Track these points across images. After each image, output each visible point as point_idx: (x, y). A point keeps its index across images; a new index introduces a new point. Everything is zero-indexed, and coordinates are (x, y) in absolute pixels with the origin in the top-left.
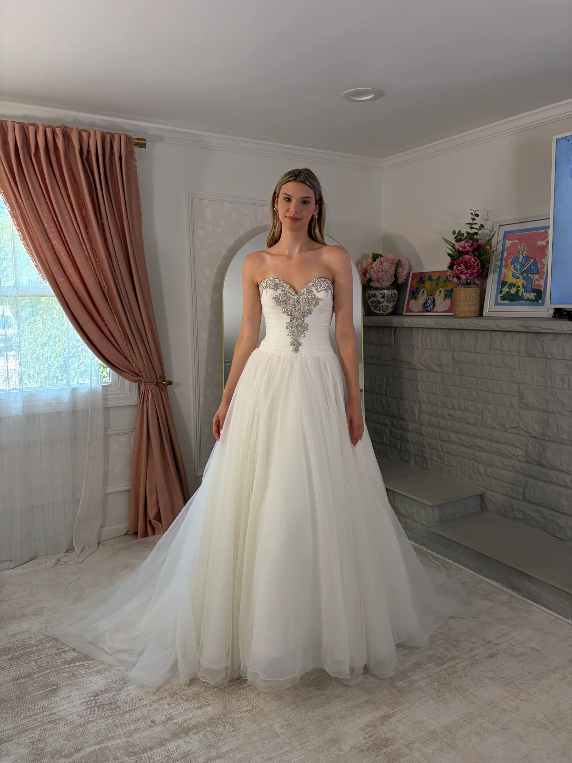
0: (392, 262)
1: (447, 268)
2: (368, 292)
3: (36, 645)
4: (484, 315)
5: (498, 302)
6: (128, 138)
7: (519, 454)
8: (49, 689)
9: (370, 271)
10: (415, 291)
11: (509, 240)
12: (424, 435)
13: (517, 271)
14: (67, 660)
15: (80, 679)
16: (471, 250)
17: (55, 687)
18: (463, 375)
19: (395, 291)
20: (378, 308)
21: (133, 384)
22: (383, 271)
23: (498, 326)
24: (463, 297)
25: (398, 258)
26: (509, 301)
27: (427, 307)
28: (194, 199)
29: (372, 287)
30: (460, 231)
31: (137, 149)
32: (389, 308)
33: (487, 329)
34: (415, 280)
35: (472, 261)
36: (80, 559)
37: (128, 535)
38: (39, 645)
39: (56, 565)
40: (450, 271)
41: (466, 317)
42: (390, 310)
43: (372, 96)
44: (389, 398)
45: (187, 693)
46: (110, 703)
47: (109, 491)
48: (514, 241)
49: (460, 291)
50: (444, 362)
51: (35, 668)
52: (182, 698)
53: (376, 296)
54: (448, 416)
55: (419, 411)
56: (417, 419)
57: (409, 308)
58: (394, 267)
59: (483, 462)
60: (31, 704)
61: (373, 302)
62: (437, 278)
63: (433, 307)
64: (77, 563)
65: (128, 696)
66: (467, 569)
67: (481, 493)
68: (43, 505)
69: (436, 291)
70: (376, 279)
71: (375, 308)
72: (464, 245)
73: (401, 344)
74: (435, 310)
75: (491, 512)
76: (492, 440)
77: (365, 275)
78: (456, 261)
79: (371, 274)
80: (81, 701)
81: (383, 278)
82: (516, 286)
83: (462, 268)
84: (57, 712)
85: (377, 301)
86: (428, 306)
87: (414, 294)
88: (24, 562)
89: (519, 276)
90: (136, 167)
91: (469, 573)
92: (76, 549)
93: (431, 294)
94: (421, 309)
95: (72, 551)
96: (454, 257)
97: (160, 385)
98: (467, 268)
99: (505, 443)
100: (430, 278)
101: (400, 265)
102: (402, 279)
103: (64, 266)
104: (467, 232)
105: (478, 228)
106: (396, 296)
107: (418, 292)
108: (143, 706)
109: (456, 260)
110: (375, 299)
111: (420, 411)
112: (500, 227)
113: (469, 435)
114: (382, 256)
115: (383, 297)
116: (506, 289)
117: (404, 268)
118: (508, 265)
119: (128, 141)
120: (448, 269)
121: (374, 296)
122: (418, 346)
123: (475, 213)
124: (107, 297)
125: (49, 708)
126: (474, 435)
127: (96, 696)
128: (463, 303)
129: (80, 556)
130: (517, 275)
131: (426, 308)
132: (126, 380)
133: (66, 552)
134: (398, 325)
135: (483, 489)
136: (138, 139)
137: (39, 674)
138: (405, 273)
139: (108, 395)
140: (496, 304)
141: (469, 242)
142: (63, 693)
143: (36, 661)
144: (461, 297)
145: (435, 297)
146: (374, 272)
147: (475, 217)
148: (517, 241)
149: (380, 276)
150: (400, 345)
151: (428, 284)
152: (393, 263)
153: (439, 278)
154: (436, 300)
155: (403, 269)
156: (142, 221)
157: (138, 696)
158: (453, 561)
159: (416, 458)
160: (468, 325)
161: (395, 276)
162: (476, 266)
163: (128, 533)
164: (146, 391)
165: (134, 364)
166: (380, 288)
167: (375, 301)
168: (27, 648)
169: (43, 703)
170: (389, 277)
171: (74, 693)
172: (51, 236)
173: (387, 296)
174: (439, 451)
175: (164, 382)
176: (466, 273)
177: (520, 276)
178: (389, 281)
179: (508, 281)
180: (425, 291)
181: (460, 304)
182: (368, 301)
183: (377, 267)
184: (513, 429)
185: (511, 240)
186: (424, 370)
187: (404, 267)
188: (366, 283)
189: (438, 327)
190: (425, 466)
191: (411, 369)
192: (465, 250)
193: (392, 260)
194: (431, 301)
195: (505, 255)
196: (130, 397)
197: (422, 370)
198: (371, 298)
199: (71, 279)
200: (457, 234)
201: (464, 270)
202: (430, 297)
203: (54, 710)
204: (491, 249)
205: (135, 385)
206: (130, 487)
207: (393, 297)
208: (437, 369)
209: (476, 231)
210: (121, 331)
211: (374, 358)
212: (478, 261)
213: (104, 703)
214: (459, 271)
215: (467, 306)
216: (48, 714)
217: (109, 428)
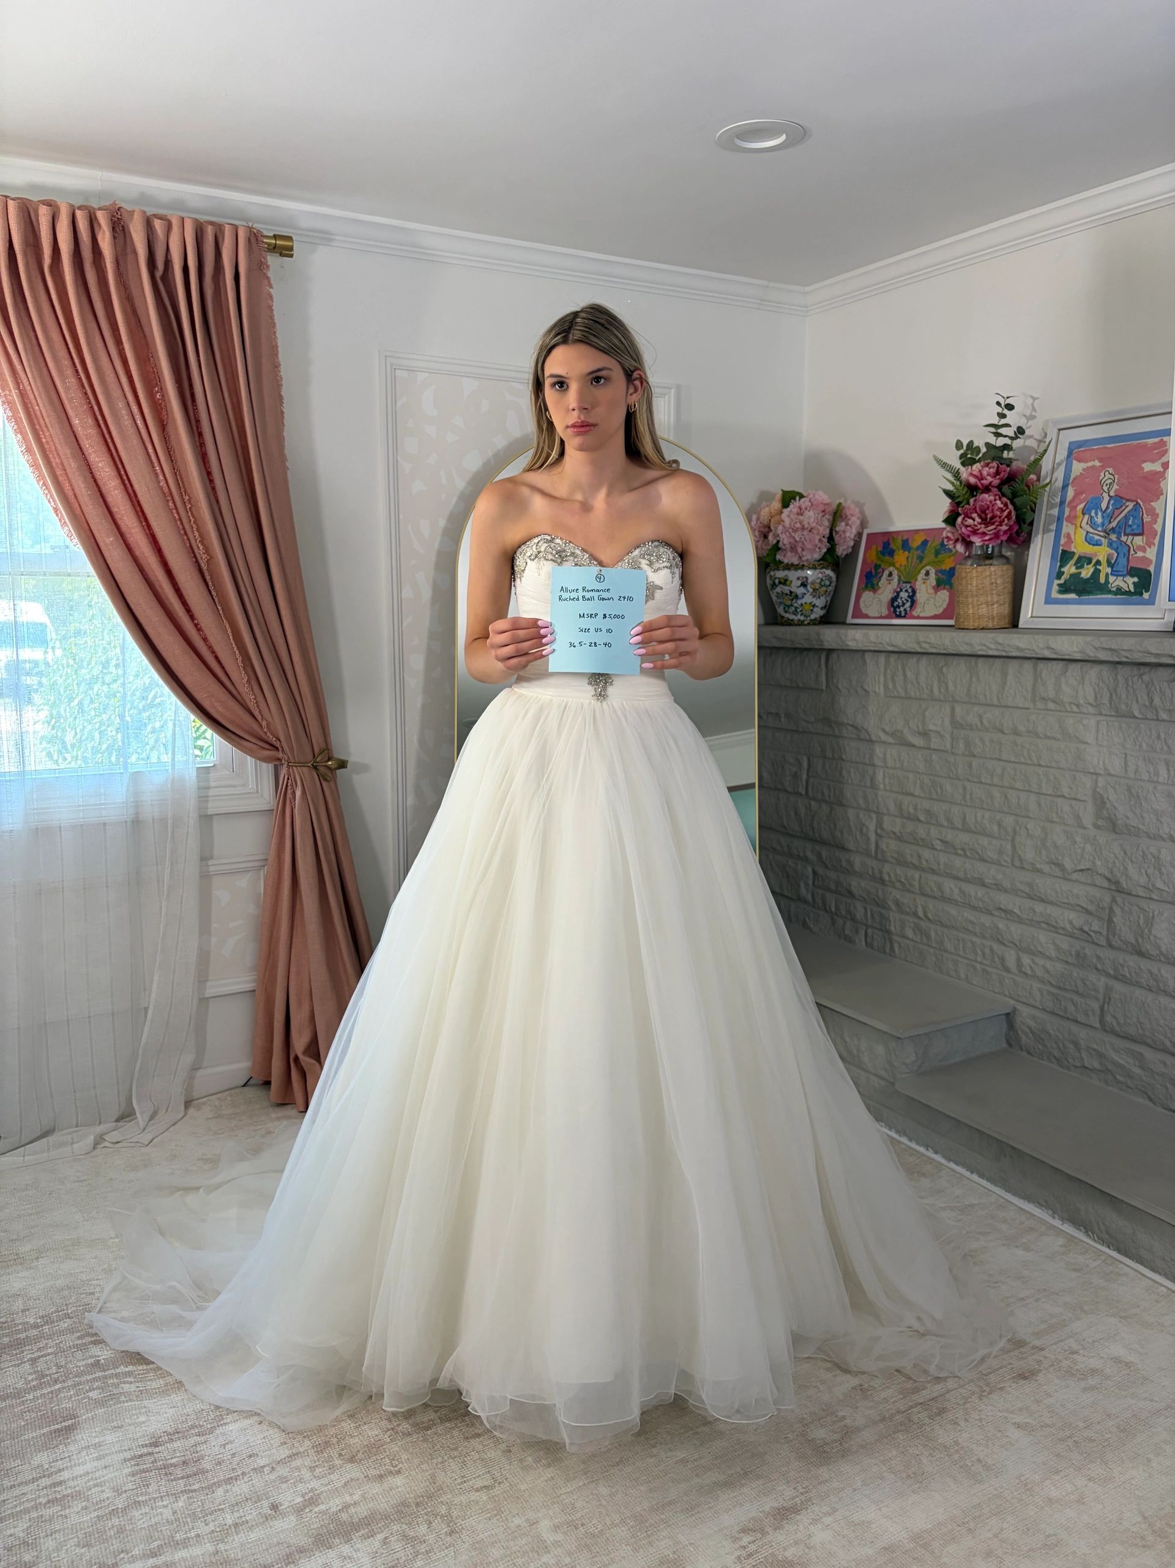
0: (823, 509)
1: (943, 521)
2: (772, 573)
3: (36, 1326)
4: (1021, 625)
5: (1053, 596)
6: (255, 234)
7: (1092, 929)
8: (57, 1427)
9: (776, 528)
10: (874, 573)
11: (1079, 460)
12: (886, 883)
13: (1096, 530)
14: (98, 1361)
15: (125, 1404)
16: (996, 482)
17: (70, 1422)
18: (974, 756)
19: (829, 572)
20: (793, 609)
21: (264, 765)
22: (803, 528)
23: (1053, 649)
24: (977, 586)
25: (837, 502)
26: (1077, 594)
27: (898, 607)
28: (397, 371)
29: (781, 562)
30: (971, 442)
31: (272, 260)
32: (815, 610)
33: (1028, 655)
34: (874, 547)
35: (996, 508)
36: (146, 1137)
37: (252, 1085)
38: (44, 1325)
39: (94, 1148)
40: (949, 528)
41: (982, 629)
42: (818, 613)
43: (784, 137)
44: (813, 803)
45: (354, 1444)
46: (184, 1462)
47: (210, 992)
48: (1090, 464)
49: (970, 572)
50: (931, 727)
51: (30, 1378)
52: (340, 1455)
53: (788, 583)
54: (938, 842)
55: (876, 833)
56: (873, 847)
57: (860, 610)
58: (829, 520)
59: (1013, 943)
60: (14, 1461)
61: (783, 594)
62: (919, 543)
63: (911, 607)
64: (139, 1145)
65: (224, 1445)
66: (975, 1177)
67: (1009, 1011)
68: (68, 1020)
69: (919, 572)
70: (788, 546)
71: (787, 608)
72: (980, 471)
73: (840, 687)
74: (915, 613)
75: (1029, 1053)
76: (1035, 898)
77: (766, 537)
78: (963, 507)
79: (778, 536)
80: (122, 1456)
81: (803, 543)
82: (1094, 561)
83: (976, 523)
84: (68, 1479)
85: (791, 592)
86: (901, 604)
87: (870, 580)
88: (27, 1141)
89: (1100, 540)
90: (271, 297)
91: (978, 1184)
92: (138, 1115)
93: (908, 578)
94: (885, 612)
95: (129, 1118)
96: (959, 496)
97: (322, 769)
98: (985, 522)
99: (1064, 903)
100: (905, 545)
101: (841, 517)
102: (845, 547)
103: (114, 510)
104: (987, 445)
105: (1013, 435)
106: (831, 583)
107: (879, 575)
108: (255, 1469)
109: (962, 505)
110: (786, 589)
111: (879, 831)
112: (1061, 432)
113: (984, 885)
114: (801, 496)
115: (804, 585)
116: (1070, 569)
117: (850, 522)
118: (1075, 517)
119: (253, 240)
120: (943, 525)
121: (785, 582)
122: (877, 690)
123: (1006, 402)
124: (208, 578)
125: (53, 1470)
126: (995, 884)
127: (155, 1444)
128: (976, 599)
129: (146, 1131)
130: (1097, 537)
131: (895, 608)
132: (249, 757)
133: (117, 1120)
134: (834, 646)
135: (1013, 1002)
136: (275, 237)
137: (38, 1393)
138: (851, 533)
139: (209, 788)
140: (1049, 600)
141: (991, 465)
142: (84, 1437)
143: (34, 1361)
144: (971, 584)
145: (915, 584)
146: (785, 530)
147: (1006, 411)
148: (1097, 463)
149: (798, 539)
150: (839, 689)
151: (901, 557)
152: (827, 511)
153: (925, 543)
154: (918, 591)
155: (847, 525)
156: (285, 415)
157: (246, 1446)
158: (944, 1157)
159: (870, 931)
160: (985, 645)
161: (831, 539)
162: (1006, 517)
163: (249, 1083)
164: (290, 781)
165: (264, 724)
166: (797, 565)
167: (787, 594)
168: (19, 1332)
169: (42, 1458)
170: (817, 541)
171: (110, 1438)
172: (86, 444)
173: (813, 583)
174: (919, 917)
175: (330, 763)
176: (984, 534)
177: (1103, 539)
178: (817, 550)
179: (1075, 551)
180: (895, 573)
181: (970, 600)
182: (771, 593)
183: (792, 520)
184: (1080, 873)
185: (1086, 461)
186: (890, 743)
187: (849, 519)
188: (768, 555)
189: (920, 650)
190: (888, 950)
191: (863, 740)
192: (982, 484)
193: (825, 504)
194: (907, 594)
195: (1071, 493)
196: (257, 792)
197: (885, 742)
198: (777, 586)
199: (131, 540)
200: (965, 448)
201: (979, 526)
202: (904, 585)
203: (62, 1473)
204: (1038, 480)
205: (267, 769)
206: (255, 984)
207: (825, 585)
208: (918, 741)
209: (1008, 441)
210: (237, 652)
211: (783, 716)
212: (1011, 507)
213: (174, 1461)
214: (969, 529)
215: (984, 606)
216: (48, 1483)
217: (211, 858)
